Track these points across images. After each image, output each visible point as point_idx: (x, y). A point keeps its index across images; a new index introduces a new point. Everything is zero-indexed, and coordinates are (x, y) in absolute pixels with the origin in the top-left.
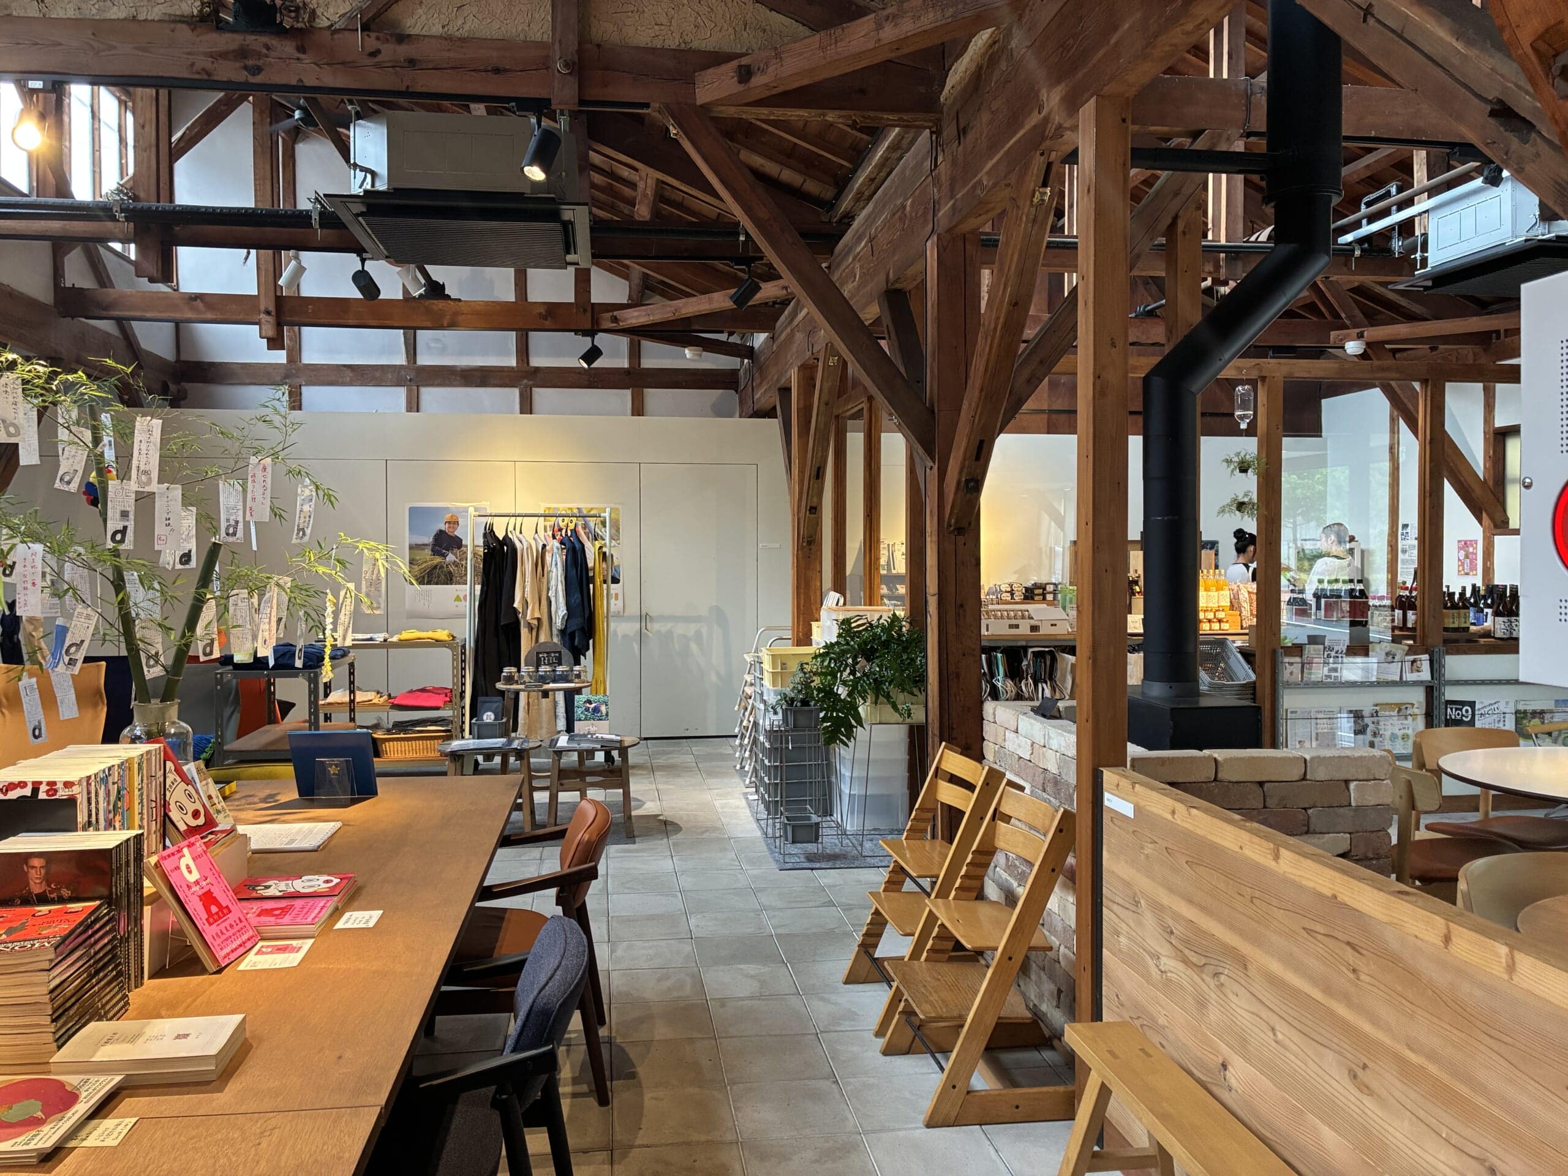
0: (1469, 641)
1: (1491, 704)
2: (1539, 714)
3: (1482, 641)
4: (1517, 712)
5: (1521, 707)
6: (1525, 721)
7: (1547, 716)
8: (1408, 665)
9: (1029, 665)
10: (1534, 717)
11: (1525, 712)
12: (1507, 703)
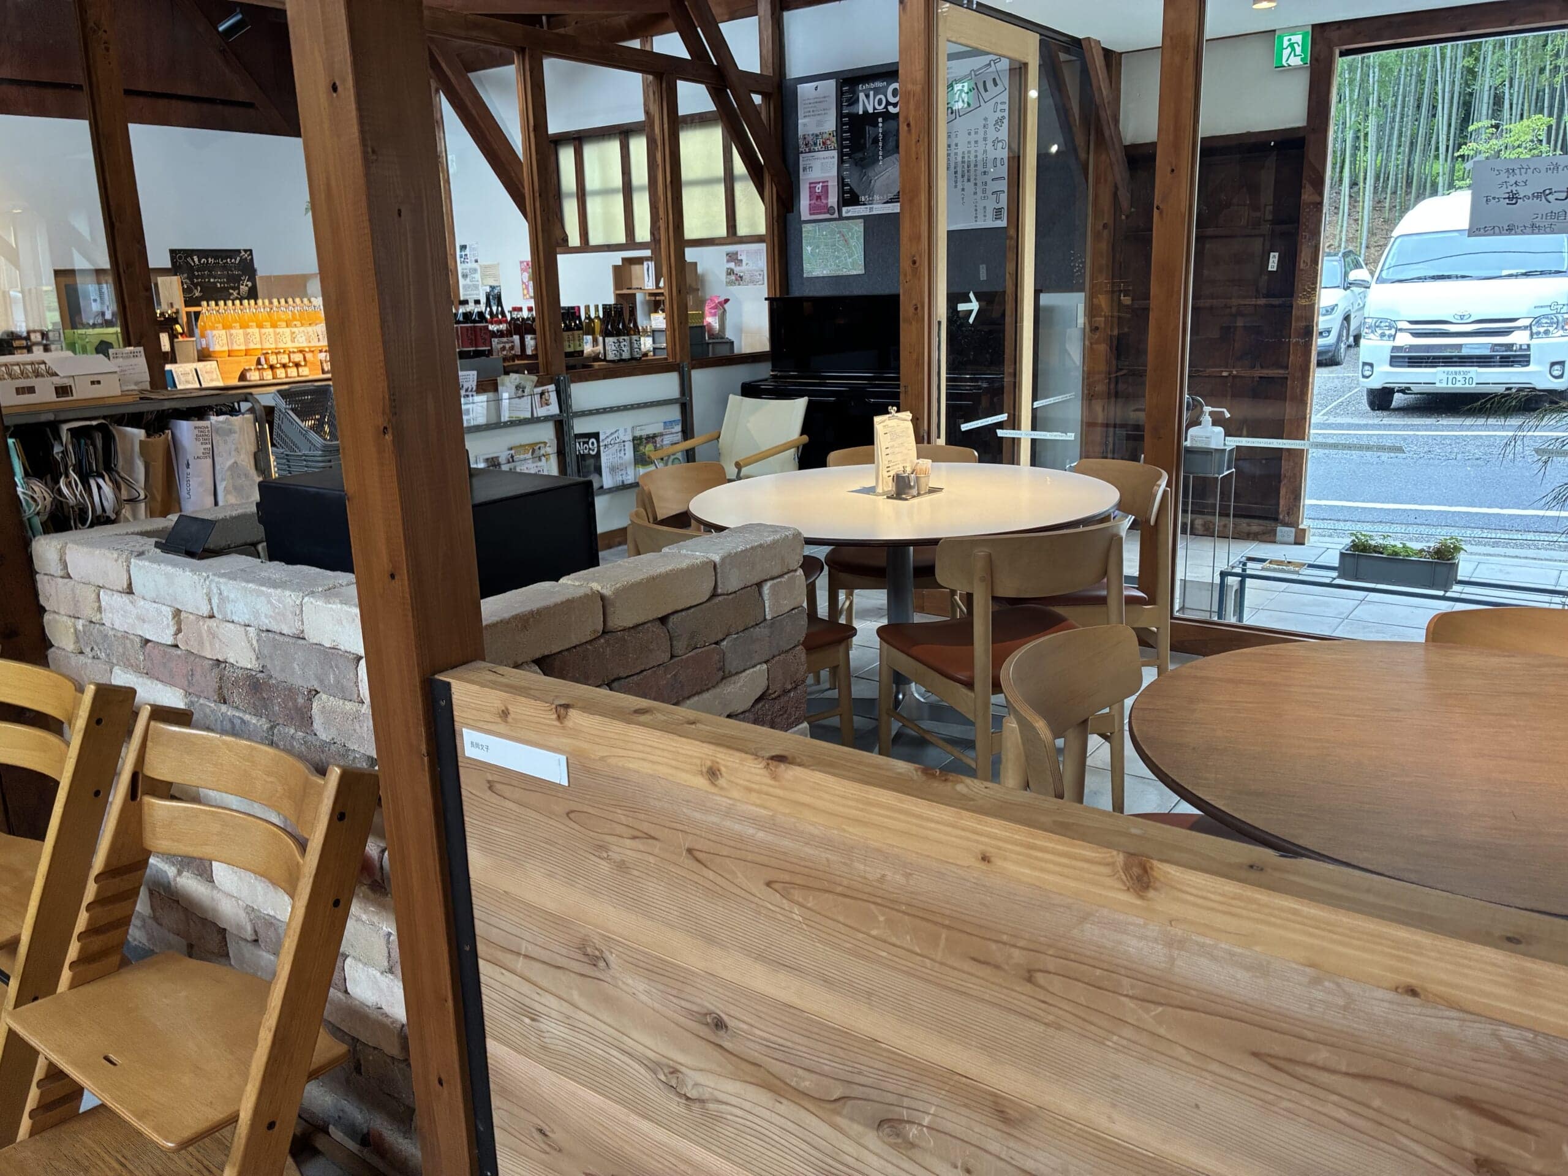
0: (585, 366)
1: (612, 434)
2: (651, 438)
3: (596, 364)
4: (634, 439)
5: (638, 434)
6: (641, 448)
7: (658, 439)
8: (537, 398)
9: (65, 453)
10: (647, 443)
11: (641, 438)
12: (625, 430)
